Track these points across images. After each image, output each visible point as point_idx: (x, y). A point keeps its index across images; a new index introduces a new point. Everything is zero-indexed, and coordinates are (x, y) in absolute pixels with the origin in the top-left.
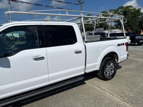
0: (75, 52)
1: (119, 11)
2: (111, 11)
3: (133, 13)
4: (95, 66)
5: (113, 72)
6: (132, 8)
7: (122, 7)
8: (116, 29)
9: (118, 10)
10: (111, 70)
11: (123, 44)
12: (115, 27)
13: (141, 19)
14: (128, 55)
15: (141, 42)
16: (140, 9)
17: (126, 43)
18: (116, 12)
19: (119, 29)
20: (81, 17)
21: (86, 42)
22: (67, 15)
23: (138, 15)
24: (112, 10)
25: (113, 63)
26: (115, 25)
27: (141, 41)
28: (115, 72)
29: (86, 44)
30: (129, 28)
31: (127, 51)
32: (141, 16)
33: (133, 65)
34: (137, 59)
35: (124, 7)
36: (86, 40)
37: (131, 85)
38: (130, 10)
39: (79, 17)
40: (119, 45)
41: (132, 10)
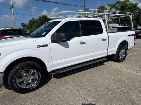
0: (102, 40)
1: (117, 6)
2: (108, 5)
3: (130, 7)
4: (113, 51)
5: (124, 56)
6: (129, 3)
7: (120, 2)
8: (113, 23)
9: (116, 4)
10: (123, 55)
11: (132, 35)
12: (112, 21)
13: (137, 14)
14: (135, 44)
15: (140, 36)
16: (137, 4)
17: (134, 34)
18: (113, 6)
19: (116, 23)
20: (104, 15)
21: (109, 33)
22: (97, 13)
23: (135, 10)
24: (110, 5)
25: (124, 49)
26: (112, 20)
27: (140, 34)
28: (125, 56)
29: (109, 34)
30: (126, 22)
31: (134, 40)
32: (138, 11)
33: (137, 53)
34: (139, 49)
35: (121, 2)
36: (108, 31)
37: (139, 65)
38: (127, 5)
39: (102, 14)
40: (129, 36)
41: (129, 4)
